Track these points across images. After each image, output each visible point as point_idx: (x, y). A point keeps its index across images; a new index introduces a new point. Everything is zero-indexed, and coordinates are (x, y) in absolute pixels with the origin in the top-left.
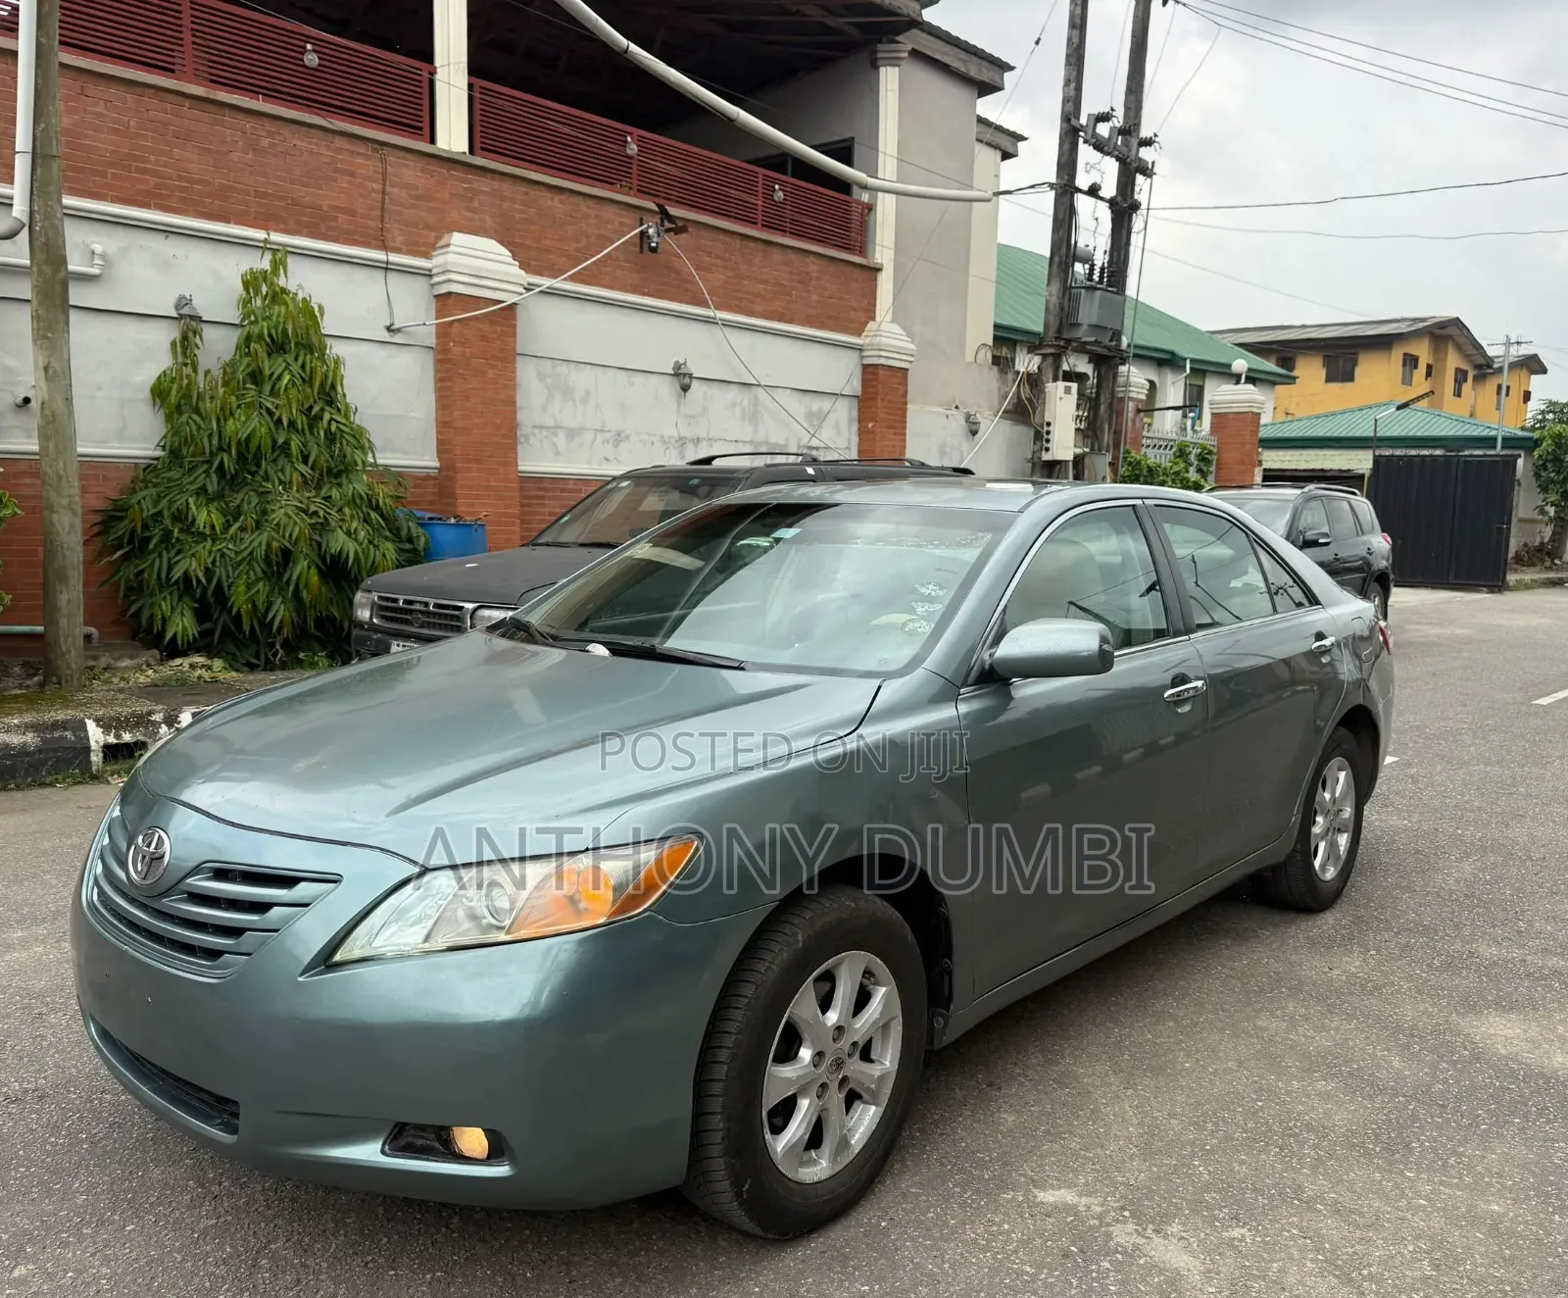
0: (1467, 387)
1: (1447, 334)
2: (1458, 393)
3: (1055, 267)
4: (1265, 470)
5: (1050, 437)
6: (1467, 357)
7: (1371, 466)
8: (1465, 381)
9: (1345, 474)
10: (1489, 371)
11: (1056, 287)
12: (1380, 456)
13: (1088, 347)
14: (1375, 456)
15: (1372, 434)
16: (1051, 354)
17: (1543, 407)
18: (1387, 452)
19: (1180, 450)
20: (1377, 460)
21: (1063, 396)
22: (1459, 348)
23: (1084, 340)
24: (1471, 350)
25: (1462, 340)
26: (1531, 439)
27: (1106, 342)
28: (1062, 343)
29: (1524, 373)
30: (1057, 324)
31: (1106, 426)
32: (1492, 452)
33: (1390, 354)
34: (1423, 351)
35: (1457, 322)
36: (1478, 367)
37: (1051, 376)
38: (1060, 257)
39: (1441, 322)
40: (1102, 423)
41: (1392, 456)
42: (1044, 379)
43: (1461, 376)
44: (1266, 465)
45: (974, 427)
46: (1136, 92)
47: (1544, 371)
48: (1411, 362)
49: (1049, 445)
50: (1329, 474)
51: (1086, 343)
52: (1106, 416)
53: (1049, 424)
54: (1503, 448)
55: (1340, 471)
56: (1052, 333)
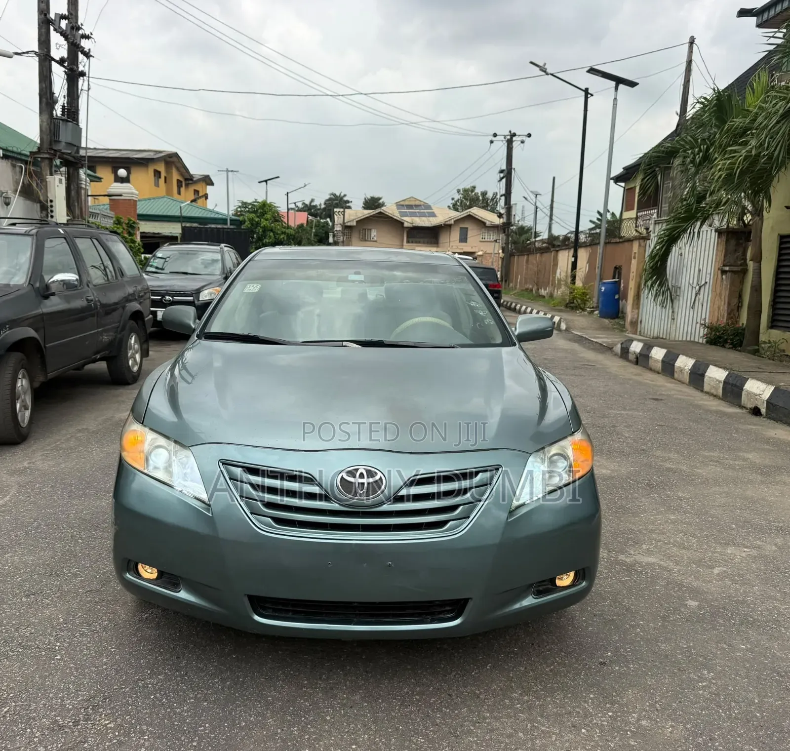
0: (183, 189)
1: (172, 160)
2: (179, 193)
3: (44, 105)
4: (141, 233)
5: (53, 209)
6: (182, 175)
7: (180, 232)
8: (182, 186)
9: (157, 235)
10: (190, 182)
11: (46, 117)
12: (185, 227)
13: (65, 156)
14: (182, 227)
15: (180, 215)
16: (47, 158)
17: (240, 204)
18: (188, 225)
19: (118, 220)
20: (183, 228)
21: (59, 184)
22: (178, 169)
23: (64, 151)
24: (183, 170)
25: (179, 165)
26: (239, 220)
27: (73, 153)
28: (52, 152)
29: (204, 184)
30: (49, 140)
31: (76, 204)
32: (225, 227)
33: (148, 170)
34: (161, 168)
35: (176, 155)
36: (186, 179)
37: (48, 173)
38: (47, 99)
39: (170, 154)
40: (74, 201)
41: (191, 227)
42: (44, 173)
43: (179, 183)
44: (142, 230)
45: (7, 201)
46: (75, 4)
47: (212, 184)
48: (157, 174)
49: (53, 214)
50: (147, 235)
51: (64, 153)
52: (75, 198)
53: (51, 201)
54: (231, 224)
55: (154, 233)
56: (46, 146)
